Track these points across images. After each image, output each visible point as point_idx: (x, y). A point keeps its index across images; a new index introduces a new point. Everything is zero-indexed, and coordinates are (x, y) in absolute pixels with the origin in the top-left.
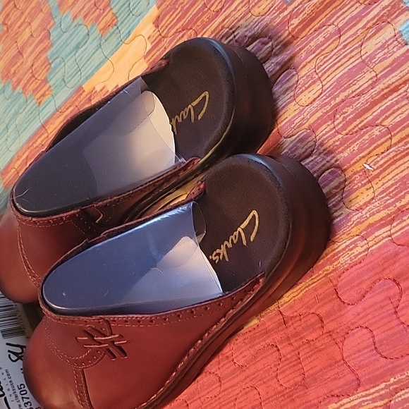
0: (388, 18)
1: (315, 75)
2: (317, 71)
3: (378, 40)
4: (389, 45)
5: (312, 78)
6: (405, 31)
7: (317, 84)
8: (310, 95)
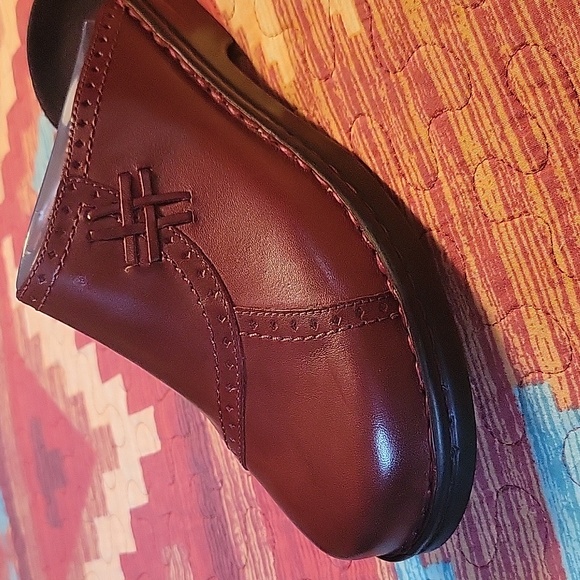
0: (574, 371)
1: (518, 211)
2: (524, 217)
3: (542, 344)
4: (527, 358)
5: (514, 205)
6: (538, 391)
7: (504, 212)
8: (488, 193)
